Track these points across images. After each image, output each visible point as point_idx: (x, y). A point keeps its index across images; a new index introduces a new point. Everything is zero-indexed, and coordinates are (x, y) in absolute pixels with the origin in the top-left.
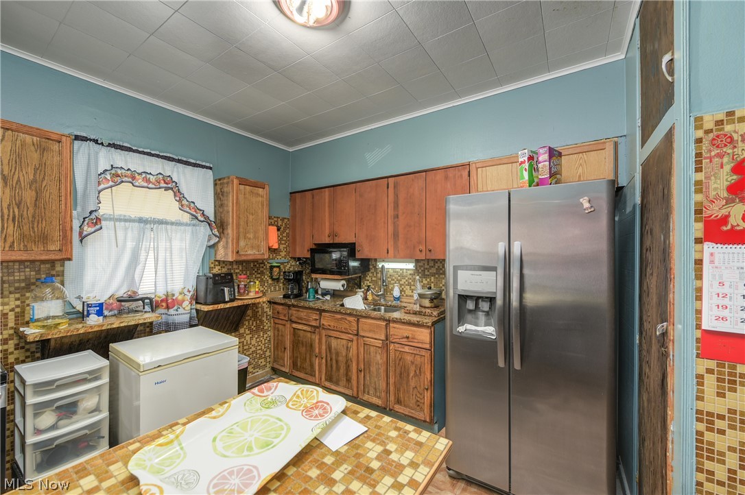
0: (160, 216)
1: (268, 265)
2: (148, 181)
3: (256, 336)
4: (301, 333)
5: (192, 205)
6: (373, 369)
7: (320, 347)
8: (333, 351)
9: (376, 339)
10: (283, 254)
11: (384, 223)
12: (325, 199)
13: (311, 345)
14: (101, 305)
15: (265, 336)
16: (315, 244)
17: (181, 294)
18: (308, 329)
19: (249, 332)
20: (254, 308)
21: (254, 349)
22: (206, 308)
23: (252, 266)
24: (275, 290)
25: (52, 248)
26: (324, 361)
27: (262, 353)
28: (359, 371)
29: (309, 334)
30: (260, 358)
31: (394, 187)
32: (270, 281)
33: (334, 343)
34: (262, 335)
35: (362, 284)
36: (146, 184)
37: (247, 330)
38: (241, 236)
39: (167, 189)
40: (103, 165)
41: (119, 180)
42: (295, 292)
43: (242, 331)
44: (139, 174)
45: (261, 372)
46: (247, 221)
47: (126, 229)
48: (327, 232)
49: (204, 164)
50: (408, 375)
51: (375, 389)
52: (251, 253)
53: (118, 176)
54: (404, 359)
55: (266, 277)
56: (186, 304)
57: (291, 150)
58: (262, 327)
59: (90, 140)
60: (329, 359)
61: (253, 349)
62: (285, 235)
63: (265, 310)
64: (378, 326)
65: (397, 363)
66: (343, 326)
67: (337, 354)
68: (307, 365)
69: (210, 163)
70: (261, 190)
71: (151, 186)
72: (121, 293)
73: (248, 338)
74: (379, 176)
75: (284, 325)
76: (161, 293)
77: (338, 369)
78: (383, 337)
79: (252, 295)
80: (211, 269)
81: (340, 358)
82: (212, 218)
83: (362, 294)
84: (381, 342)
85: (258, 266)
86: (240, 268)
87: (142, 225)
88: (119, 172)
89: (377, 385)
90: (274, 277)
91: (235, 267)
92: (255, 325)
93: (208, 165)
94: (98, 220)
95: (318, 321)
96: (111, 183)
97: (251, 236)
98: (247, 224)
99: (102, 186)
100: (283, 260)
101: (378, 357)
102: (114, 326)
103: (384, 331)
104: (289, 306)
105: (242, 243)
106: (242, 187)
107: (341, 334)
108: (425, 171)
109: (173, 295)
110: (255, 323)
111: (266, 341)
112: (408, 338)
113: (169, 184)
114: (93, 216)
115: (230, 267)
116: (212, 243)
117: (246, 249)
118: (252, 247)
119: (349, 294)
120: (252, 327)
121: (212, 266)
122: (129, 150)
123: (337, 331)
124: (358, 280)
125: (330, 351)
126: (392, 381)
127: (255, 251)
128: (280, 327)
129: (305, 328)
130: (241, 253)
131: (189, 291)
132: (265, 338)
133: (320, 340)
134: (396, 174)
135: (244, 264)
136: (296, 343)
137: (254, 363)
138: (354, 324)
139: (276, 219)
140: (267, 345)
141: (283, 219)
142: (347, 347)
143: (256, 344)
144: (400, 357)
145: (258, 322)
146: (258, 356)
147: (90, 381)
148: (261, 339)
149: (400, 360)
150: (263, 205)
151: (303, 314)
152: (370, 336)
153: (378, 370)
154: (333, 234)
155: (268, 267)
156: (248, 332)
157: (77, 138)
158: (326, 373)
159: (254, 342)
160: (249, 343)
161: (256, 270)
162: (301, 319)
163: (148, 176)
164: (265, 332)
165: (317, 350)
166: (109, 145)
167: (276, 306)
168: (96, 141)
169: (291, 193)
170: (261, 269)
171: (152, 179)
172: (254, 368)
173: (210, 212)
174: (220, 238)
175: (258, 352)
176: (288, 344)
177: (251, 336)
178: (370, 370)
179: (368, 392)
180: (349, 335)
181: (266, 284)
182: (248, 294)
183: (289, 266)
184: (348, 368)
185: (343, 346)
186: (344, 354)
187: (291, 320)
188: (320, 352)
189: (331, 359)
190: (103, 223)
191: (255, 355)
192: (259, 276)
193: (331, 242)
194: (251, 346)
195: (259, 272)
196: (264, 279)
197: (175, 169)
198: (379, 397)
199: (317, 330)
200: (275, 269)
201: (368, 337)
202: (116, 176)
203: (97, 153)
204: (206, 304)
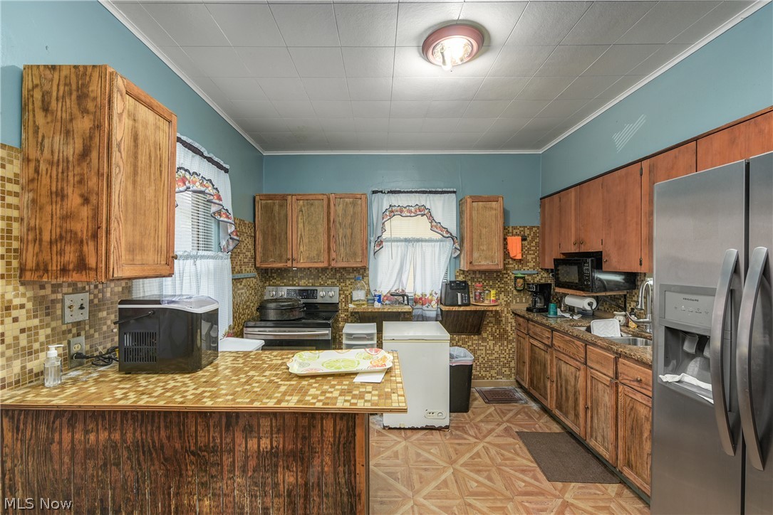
0: (418, 237)
1: (513, 276)
2: (410, 212)
3: (500, 344)
4: (537, 350)
5: (439, 225)
6: (602, 411)
7: (552, 370)
8: (563, 376)
9: (605, 375)
10: (531, 264)
11: (637, 224)
12: (571, 202)
13: (545, 365)
14: (380, 296)
15: (510, 346)
16: (563, 254)
17: (431, 295)
18: (542, 347)
19: (492, 338)
20: (498, 317)
21: (498, 356)
22: (445, 308)
23: (495, 276)
24: (521, 302)
25: (358, 260)
26: (554, 385)
27: (506, 361)
28: (587, 409)
29: (543, 353)
30: (504, 366)
31: (650, 172)
32: (515, 292)
33: (564, 368)
34: (505, 344)
35: (628, 305)
36: (409, 214)
37: (490, 336)
38: (475, 248)
39: (423, 215)
40: (386, 206)
41: (392, 214)
42: (539, 305)
43: (485, 335)
44: (405, 208)
45: (504, 380)
46: (481, 234)
47: (398, 247)
48: (573, 240)
49: (449, 190)
50: (641, 434)
51: (603, 437)
52: (484, 264)
53: (393, 212)
54: (636, 410)
55: (511, 287)
56: (433, 303)
57: (540, 152)
58: (505, 336)
59: (379, 192)
60: (559, 385)
61: (496, 355)
62: (534, 244)
63: (510, 320)
64: (606, 358)
65: (628, 412)
66: (572, 350)
67: (567, 381)
68: (541, 385)
69: (453, 188)
70: (494, 203)
71: (413, 214)
72: (393, 291)
73: (491, 343)
74: (630, 161)
75: (524, 339)
76: (419, 293)
77: (567, 399)
78: (611, 373)
79: (486, 303)
80: (456, 276)
81: (569, 387)
82: (454, 234)
83: (622, 318)
84: (609, 379)
85: (501, 276)
86: (483, 278)
87: (407, 243)
88: (394, 208)
89: (605, 433)
90: (518, 288)
91: (478, 276)
92: (498, 332)
93: (452, 190)
94: (382, 242)
95: (550, 340)
96: (389, 217)
97: (485, 248)
98: (481, 237)
99: (384, 220)
100: (531, 271)
101: (607, 398)
102: (385, 310)
103: (612, 367)
104: (528, 320)
105: (476, 255)
106: (475, 204)
107: (569, 358)
108: (696, 139)
109: (426, 295)
110: (498, 331)
111: (511, 352)
112: (640, 381)
113: (423, 211)
114: (379, 240)
115: (474, 276)
116: (456, 254)
117: (480, 260)
118: (486, 258)
119: (607, 315)
120: (496, 334)
121: (458, 274)
122: (399, 192)
123: (567, 355)
124: (622, 299)
125: (560, 376)
126: (621, 434)
127: (489, 262)
128: (522, 340)
129: (539, 345)
130: (475, 263)
131: (436, 294)
132: (509, 348)
133: (551, 361)
134: (651, 153)
135: (487, 274)
136: (533, 359)
137: (498, 369)
138: (582, 350)
139: (522, 229)
140: (511, 356)
141: (531, 228)
142: (576, 376)
143: (500, 352)
144: (631, 405)
145: (502, 330)
146: (502, 363)
147: (368, 340)
148: (505, 348)
149: (631, 409)
150: (496, 217)
151: (538, 329)
152: (597, 368)
153: (606, 414)
154: (579, 242)
155: (513, 278)
156: (490, 337)
157: (374, 192)
158: (557, 400)
159: (497, 348)
160: (492, 348)
161: (499, 280)
162: (536, 334)
163: (410, 208)
164: (510, 342)
165: (549, 372)
166: (388, 192)
167: (518, 318)
168: (381, 192)
169: (541, 199)
170: (505, 280)
171: (413, 209)
172: (497, 374)
173: (453, 228)
174: (460, 250)
175: (502, 359)
176: (527, 359)
177: (494, 342)
178: (597, 410)
179: (596, 438)
180: (577, 363)
181: (510, 295)
182: (483, 302)
183: (540, 277)
184: (576, 400)
185: (572, 373)
186: (573, 383)
187: (528, 334)
188: (551, 376)
189: (561, 386)
190: (384, 243)
191: (498, 361)
192: (503, 285)
193: (577, 251)
194: (494, 352)
195: (503, 282)
196: (509, 290)
197: (428, 199)
198: (607, 449)
199: (549, 349)
200: (518, 280)
201: (597, 370)
202: (392, 212)
203: (382, 199)
204: (445, 305)
